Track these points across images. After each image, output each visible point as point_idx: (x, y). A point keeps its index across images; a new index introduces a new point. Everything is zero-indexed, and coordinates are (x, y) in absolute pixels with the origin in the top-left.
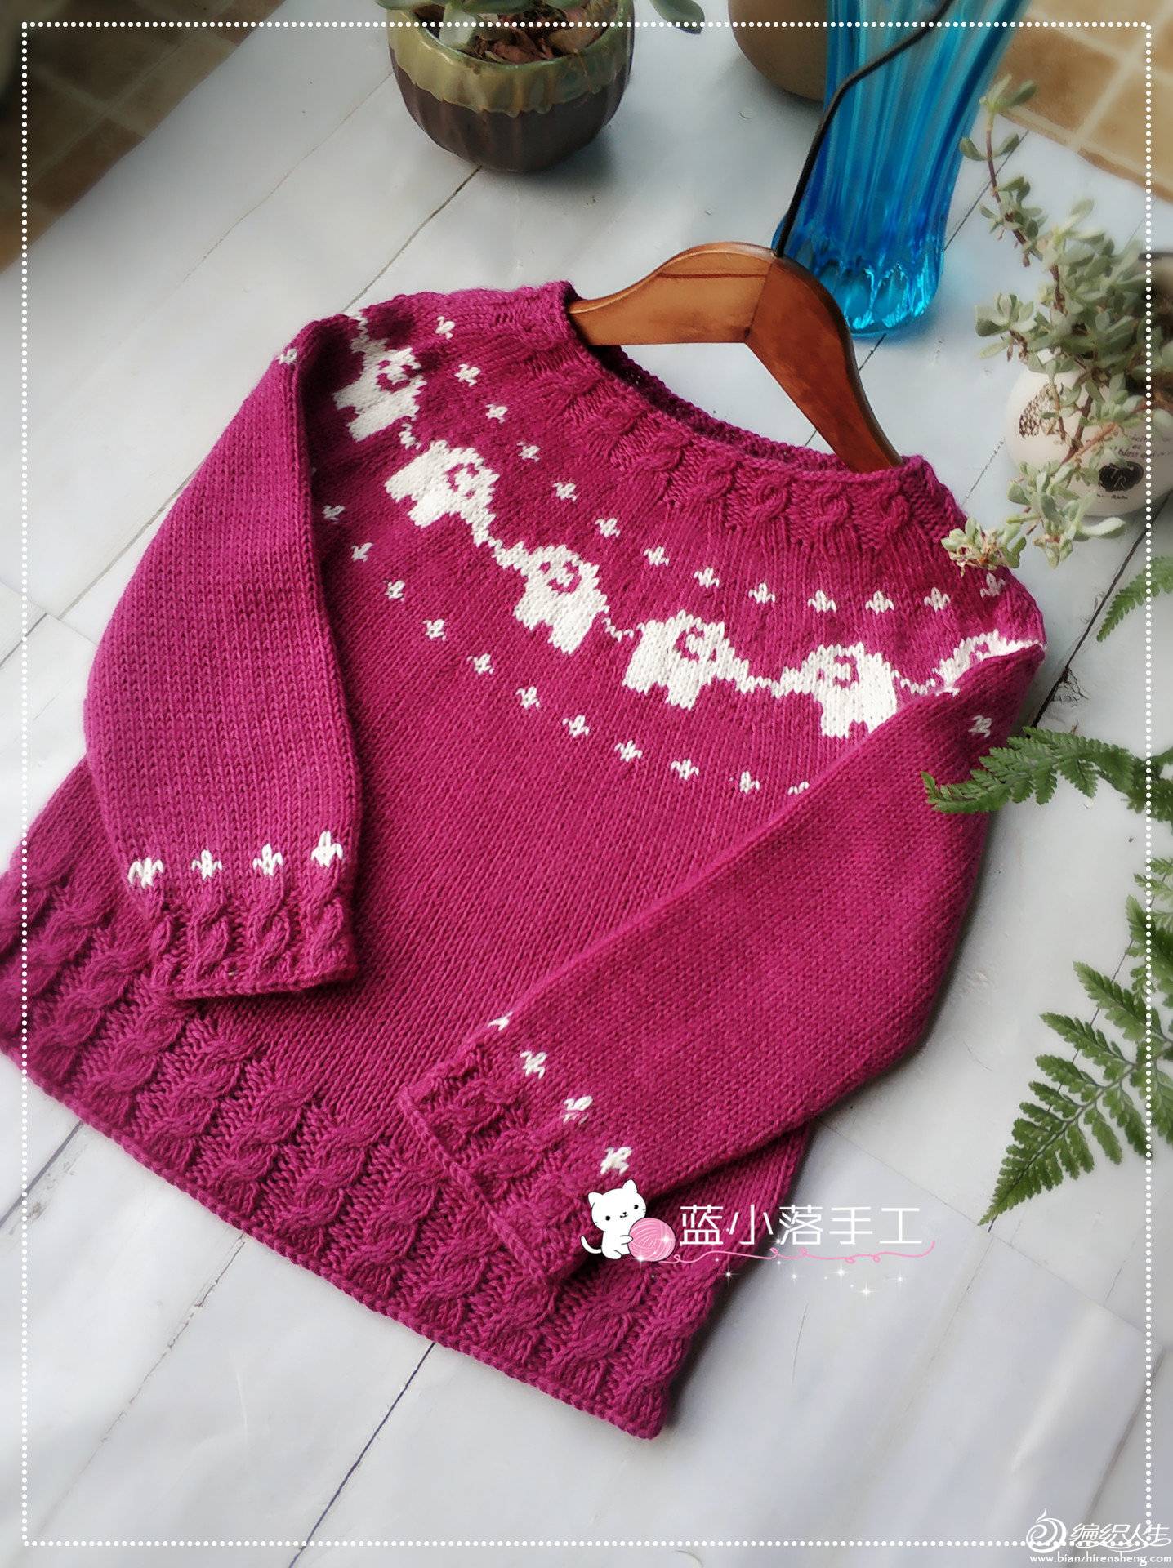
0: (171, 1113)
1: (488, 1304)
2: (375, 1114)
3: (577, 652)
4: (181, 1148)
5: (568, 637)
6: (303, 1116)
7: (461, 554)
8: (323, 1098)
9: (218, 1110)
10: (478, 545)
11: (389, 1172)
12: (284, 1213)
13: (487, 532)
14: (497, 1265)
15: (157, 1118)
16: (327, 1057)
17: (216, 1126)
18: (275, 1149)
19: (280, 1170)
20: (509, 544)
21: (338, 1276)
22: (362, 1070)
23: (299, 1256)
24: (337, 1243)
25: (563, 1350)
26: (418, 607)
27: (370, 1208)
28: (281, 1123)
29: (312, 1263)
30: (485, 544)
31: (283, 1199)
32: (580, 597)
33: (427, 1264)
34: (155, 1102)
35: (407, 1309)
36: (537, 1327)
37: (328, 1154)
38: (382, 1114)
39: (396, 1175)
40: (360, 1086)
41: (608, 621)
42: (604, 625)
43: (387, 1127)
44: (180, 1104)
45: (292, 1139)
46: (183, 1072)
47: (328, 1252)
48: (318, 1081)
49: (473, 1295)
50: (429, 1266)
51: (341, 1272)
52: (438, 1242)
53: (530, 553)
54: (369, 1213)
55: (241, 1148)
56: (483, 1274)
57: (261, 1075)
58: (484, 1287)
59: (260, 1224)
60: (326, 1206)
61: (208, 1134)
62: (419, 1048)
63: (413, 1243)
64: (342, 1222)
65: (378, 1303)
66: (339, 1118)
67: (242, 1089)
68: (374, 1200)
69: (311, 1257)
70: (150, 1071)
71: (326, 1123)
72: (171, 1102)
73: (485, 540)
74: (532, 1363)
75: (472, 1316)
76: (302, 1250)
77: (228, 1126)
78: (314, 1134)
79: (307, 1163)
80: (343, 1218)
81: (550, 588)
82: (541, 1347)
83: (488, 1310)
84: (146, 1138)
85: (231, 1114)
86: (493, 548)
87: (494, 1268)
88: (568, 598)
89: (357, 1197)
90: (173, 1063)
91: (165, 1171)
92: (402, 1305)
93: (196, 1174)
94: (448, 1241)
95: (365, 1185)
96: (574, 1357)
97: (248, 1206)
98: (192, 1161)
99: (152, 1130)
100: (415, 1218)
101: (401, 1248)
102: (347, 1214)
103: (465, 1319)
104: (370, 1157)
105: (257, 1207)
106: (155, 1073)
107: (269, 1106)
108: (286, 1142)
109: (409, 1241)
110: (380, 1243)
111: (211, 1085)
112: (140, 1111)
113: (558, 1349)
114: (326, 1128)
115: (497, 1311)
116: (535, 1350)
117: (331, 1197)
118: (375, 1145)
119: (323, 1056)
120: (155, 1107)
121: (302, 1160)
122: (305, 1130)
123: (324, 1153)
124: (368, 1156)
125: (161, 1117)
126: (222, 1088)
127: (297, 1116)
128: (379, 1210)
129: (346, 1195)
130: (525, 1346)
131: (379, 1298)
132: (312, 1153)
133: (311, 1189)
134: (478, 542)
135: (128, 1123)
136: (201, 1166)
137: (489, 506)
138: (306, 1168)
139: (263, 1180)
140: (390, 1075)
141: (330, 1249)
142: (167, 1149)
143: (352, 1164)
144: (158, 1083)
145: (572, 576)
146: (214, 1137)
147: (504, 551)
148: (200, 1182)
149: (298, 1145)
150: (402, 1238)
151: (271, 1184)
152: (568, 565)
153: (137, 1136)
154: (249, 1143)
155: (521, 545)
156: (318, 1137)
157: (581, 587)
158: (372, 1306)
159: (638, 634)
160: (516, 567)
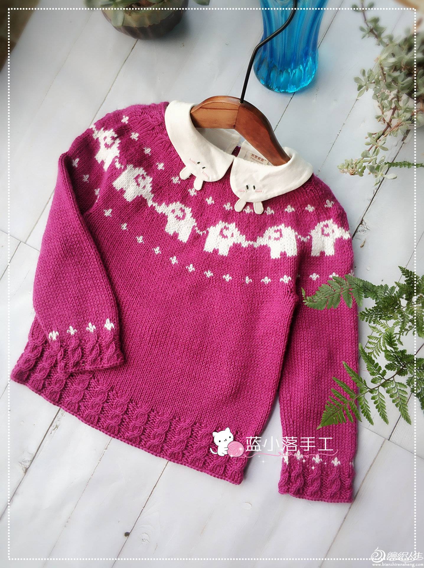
0: (90, 408)
1: (189, 453)
2: (148, 403)
3: (188, 241)
4: (94, 418)
5: (184, 237)
6: (128, 406)
7: (144, 211)
8: (133, 400)
9: (103, 406)
10: (150, 206)
11: (155, 419)
12: (127, 434)
13: (152, 201)
14: (190, 442)
15: (86, 410)
16: (132, 388)
17: (104, 411)
18: (121, 416)
19: (124, 422)
20: (160, 204)
21: (145, 449)
22: (143, 390)
23: (133, 444)
24: (144, 440)
25: (212, 463)
26: (133, 233)
27: (152, 430)
28: (122, 409)
29: (137, 446)
30: (152, 205)
31: (126, 430)
32: (187, 221)
33: (170, 443)
34: (85, 405)
35: (166, 455)
36: (204, 457)
37: (137, 416)
38: (151, 403)
39: (158, 420)
40: (143, 395)
41: (197, 228)
42: (195, 231)
43: (153, 407)
44: (92, 406)
45: (126, 413)
46: (91, 396)
47: (141, 442)
48: (131, 395)
49: (184, 450)
50: (171, 444)
51: (146, 447)
52: (172, 437)
53: (168, 207)
54: (151, 431)
55: (112, 417)
56: (186, 445)
57: (114, 395)
58: (187, 448)
59: (121, 437)
60: (139, 431)
61: (102, 413)
62: (158, 381)
63: (165, 438)
64: (144, 435)
65: (158, 455)
66: (139, 406)
67: (109, 400)
68: (152, 428)
69: (137, 444)
70: (82, 396)
71: (135, 407)
72: (90, 405)
73: (152, 204)
74: (204, 467)
75: (185, 456)
76: (134, 443)
77: (107, 411)
78: (132, 411)
79: (131, 420)
80: (144, 433)
81: (176, 219)
82: (206, 462)
83: (189, 454)
84: (84, 416)
85: (107, 407)
86: (155, 206)
87: (189, 442)
88: (182, 222)
89: (147, 428)
90: (88, 393)
91: (91, 425)
92: (165, 454)
93: (100, 425)
94: (175, 436)
95: (149, 424)
96: (215, 465)
97: (116, 432)
98: (98, 421)
99: (85, 414)
100: (165, 431)
101: (162, 440)
102: (145, 432)
103: (183, 457)
104: (149, 416)
105: (119, 432)
106: (83, 396)
107: (117, 404)
108: (124, 414)
109: (164, 438)
110: (156, 439)
111: (100, 400)
112: (81, 408)
113: (211, 463)
114: (135, 409)
115: (192, 454)
116: (204, 464)
117: (140, 428)
118: (150, 412)
119: (131, 387)
120: (85, 407)
121: (130, 419)
122: (129, 410)
123: (135, 416)
124: (148, 416)
125: (87, 410)
126: (103, 400)
127: (126, 406)
128: (154, 430)
129: (144, 428)
130: (201, 463)
131: (158, 453)
132: (132, 417)
133: (133, 427)
134: (149, 205)
135: (78, 411)
136: (101, 422)
137: (151, 191)
138: (131, 421)
139: (119, 425)
140: (151, 391)
141: (142, 441)
142: (91, 418)
143: (144, 419)
144: (85, 399)
145: (183, 213)
146: (103, 414)
147: (159, 207)
148: (101, 427)
149: (128, 415)
150: (162, 437)
151: (122, 426)
152: (181, 209)
153: (81, 415)
154: (114, 416)
155: (164, 204)
156: (133, 412)
157: (186, 217)
158: (156, 455)
159: (208, 232)
160: (164, 213)
